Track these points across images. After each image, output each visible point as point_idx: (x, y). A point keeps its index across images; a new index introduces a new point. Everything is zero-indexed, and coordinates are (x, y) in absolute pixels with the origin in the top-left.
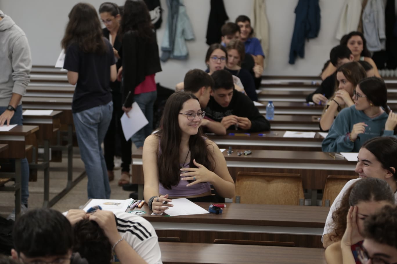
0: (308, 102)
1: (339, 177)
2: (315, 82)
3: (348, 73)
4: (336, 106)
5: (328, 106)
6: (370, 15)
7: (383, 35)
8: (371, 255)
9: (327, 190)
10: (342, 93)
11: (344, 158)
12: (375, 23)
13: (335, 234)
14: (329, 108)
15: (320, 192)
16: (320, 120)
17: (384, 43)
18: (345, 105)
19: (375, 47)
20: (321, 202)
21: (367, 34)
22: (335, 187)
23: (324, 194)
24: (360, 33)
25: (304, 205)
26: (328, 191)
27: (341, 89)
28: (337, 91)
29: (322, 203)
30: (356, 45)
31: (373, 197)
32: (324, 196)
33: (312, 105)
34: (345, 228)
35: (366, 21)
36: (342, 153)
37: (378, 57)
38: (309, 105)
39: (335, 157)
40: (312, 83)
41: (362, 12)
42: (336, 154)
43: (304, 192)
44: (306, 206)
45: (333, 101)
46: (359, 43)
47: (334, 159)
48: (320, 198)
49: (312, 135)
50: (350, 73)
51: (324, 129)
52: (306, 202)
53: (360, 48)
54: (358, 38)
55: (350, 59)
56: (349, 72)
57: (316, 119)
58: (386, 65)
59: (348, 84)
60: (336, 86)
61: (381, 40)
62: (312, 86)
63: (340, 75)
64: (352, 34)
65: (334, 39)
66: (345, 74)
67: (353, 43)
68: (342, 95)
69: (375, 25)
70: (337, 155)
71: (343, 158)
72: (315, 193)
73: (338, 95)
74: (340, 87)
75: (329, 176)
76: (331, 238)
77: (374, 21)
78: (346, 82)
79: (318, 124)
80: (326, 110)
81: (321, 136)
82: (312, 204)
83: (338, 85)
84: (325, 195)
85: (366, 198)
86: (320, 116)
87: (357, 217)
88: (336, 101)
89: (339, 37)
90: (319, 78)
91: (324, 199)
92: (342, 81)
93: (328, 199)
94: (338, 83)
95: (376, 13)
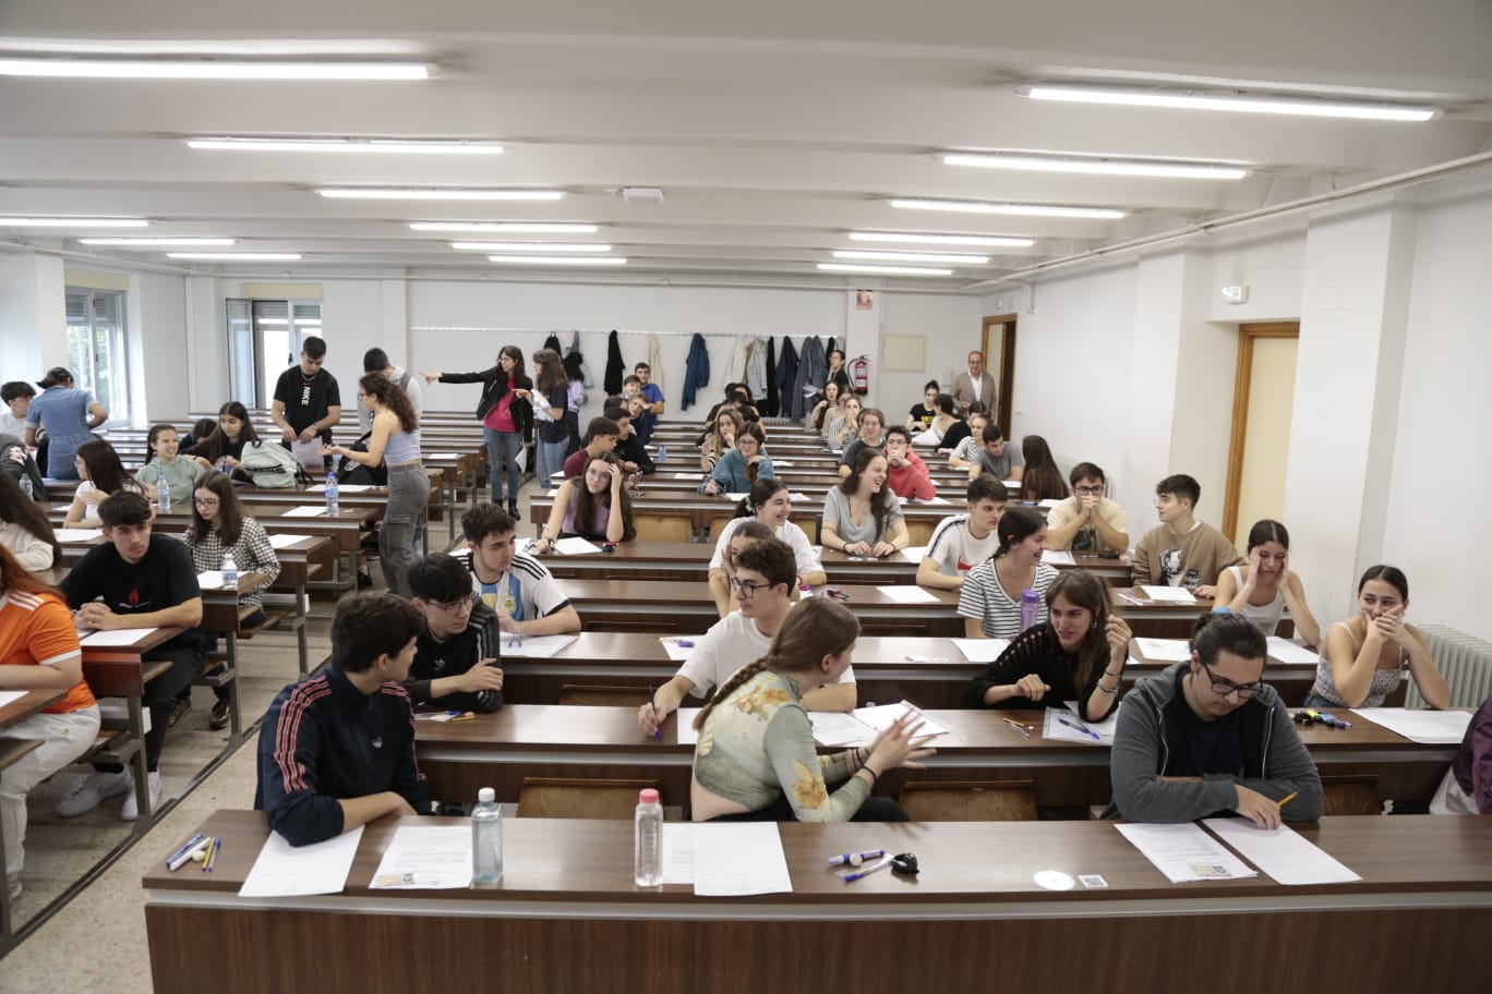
6: (753, 369)
7: (765, 387)
12: (758, 374)
15: (708, 529)
17: (766, 393)
20: (708, 539)
25: (692, 542)
35: (749, 373)
37: (760, 404)
41: (747, 364)
43: (692, 530)
44: (694, 543)
48: (707, 535)
52: (695, 539)
61: (763, 390)
69: (758, 377)
72: (702, 532)
75: (715, 515)
82: (701, 542)
84: (712, 532)
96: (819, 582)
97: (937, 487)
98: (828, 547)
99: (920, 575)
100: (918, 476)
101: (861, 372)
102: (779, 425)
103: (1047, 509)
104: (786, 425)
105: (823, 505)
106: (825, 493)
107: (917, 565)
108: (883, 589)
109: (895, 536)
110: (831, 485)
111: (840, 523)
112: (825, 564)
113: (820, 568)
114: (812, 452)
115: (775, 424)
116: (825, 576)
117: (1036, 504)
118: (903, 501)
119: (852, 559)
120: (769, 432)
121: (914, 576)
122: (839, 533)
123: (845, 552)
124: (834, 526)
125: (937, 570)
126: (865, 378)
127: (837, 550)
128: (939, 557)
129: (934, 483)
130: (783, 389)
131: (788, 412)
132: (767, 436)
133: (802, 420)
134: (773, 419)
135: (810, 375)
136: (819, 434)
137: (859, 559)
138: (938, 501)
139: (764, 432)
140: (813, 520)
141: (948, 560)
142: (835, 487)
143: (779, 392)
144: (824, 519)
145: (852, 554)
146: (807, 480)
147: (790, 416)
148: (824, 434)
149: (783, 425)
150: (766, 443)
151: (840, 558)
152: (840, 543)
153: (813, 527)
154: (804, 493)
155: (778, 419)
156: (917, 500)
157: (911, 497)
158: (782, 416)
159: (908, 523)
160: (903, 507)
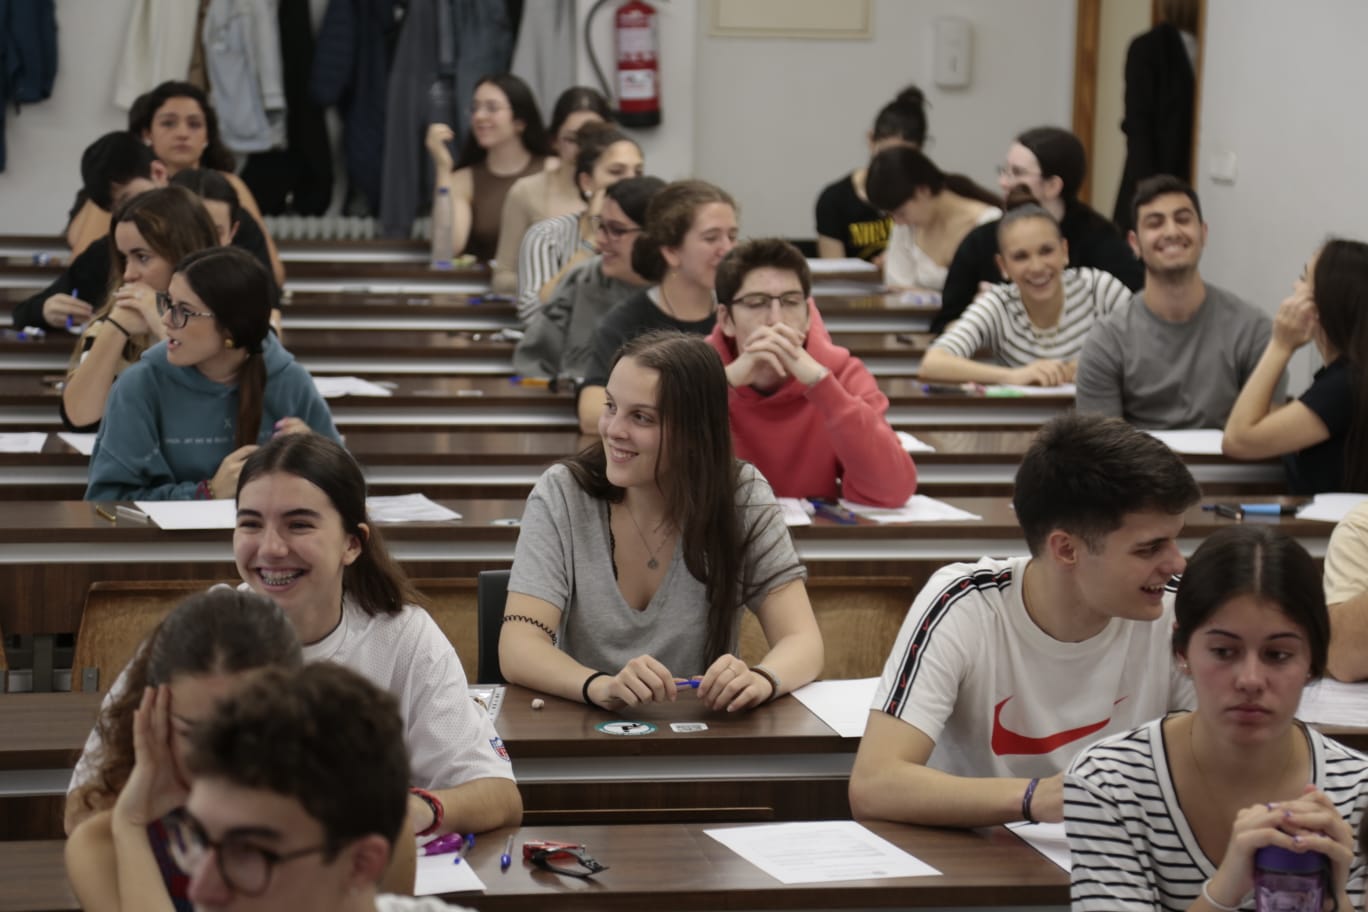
0: (19, 326)
1: (129, 585)
2: (45, 256)
3: (155, 227)
4: (121, 339)
5: (90, 341)
6: (227, 27)
7: (276, 100)
8: (215, 834)
9: (89, 633)
10: (137, 295)
11: (149, 517)
12: (246, 53)
13: (103, 786)
14: (96, 345)
15: (67, 641)
16: (63, 389)
17: (280, 125)
18: (149, 336)
19: (252, 137)
20: (67, 678)
21: (224, 92)
22: (117, 621)
23: (79, 647)
24: (197, 88)
25: (6, 690)
26: (93, 637)
27: (133, 280)
28: (118, 291)
29: (72, 680)
30: (182, 129)
31: (220, 657)
32: (77, 657)
33: (36, 337)
34: (130, 763)
35: (215, 48)
36: (139, 504)
37: (259, 169)
38: (23, 337)
39: (114, 518)
40: (36, 259)
41: (201, 16)
42: (119, 507)
43: (6, 646)
44: (12, 693)
45: (107, 323)
46: (192, 123)
47: (114, 525)
48: (65, 662)
49: (34, 442)
50: (160, 226)
51: (77, 420)
52: (15, 681)
53: (198, 140)
54: (189, 107)
55: (154, 176)
56: (157, 222)
57: (50, 385)
58: (289, 198)
59: (156, 265)
60: (115, 271)
61: (271, 114)
62: (34, 270)
63: (128, 235)
64: (167, 91)
65: (111, 106)
66: (144, 229)
67: (170, 122)
68: (139, 299)
69: (246, 64)
70: (122, 512)
71: (145, 521)
72: (45, 649)
73: (125, 302)
74: (128, 274)
75: (94, 585)
76: (91, 801)
77: (243, 51)
78: (148, 258)
79: (57, 404)
80: (85, 355)
81: (66, 446)
82: (35, 688)
83: (123, 270)
84: (82, 650)
85: (199, 663)
86: (62, 373)
87: (169, 725)
88: (119, 322)
89: (127, 98)
90: (61, 242)
91: (77, 665)
92: (137, 253)
93: (92, 665)
94: (122, 261)
95: (247, 21)
96: (497, 818)
97: (920, 459)
98: (522, 691)
99: (864, 780)
100: (854, 420)
101: (636, 42)
102: (333, 244)
103: (1324, 530)
104: (361, 244)
105: (510, 535)
106: (521, 492)
107: (851, 745)
108: (729, 836)
109: (770, 638)
110: (539, 461)
111: (572, 600)
112: (516, 750)
113: (502, 768)
114: (460, 343)
115: (319, 244)
116: (516, 797)
117: (1289, 512)
118: (797, 512)
119: (615, 729)
120: (296, 271)
121: (842, 785)
122: (570, 634)
123: (588, 706)
124: (548, 611)
125: (923, 760)
126: (652, 65)
127: (557, 699)
128: (925, 711)
129: (910, 443)
130: (345, 107)
131: (366, 198)
132: (290, 288)
133: (419, 227)
134: (310, 226)
135: (446, 56)
136: (486, 276)
137: (642, 730)
138: (924, 510)
139: (278, 270)
140: (468, 591)
141: (959, 719)
142: (557, 469)
143: (333, 122)
144: (511, 587)
145: (617, 710)
146: (442, 445)
147: (374, 211)
148: (503, 277)
149: (348, 244)
150: (287, 312)
151: (567, 727)
152: (570, 675)
153: (469, 616)
154: (434, 493)
155: (331, 223)
156: (847, 507)
157: (824, 497)
158: (346, 212)
159: (816, 593)
160: (799, 533)
